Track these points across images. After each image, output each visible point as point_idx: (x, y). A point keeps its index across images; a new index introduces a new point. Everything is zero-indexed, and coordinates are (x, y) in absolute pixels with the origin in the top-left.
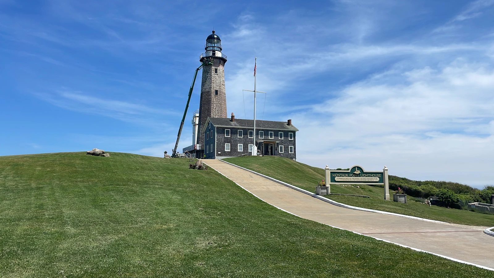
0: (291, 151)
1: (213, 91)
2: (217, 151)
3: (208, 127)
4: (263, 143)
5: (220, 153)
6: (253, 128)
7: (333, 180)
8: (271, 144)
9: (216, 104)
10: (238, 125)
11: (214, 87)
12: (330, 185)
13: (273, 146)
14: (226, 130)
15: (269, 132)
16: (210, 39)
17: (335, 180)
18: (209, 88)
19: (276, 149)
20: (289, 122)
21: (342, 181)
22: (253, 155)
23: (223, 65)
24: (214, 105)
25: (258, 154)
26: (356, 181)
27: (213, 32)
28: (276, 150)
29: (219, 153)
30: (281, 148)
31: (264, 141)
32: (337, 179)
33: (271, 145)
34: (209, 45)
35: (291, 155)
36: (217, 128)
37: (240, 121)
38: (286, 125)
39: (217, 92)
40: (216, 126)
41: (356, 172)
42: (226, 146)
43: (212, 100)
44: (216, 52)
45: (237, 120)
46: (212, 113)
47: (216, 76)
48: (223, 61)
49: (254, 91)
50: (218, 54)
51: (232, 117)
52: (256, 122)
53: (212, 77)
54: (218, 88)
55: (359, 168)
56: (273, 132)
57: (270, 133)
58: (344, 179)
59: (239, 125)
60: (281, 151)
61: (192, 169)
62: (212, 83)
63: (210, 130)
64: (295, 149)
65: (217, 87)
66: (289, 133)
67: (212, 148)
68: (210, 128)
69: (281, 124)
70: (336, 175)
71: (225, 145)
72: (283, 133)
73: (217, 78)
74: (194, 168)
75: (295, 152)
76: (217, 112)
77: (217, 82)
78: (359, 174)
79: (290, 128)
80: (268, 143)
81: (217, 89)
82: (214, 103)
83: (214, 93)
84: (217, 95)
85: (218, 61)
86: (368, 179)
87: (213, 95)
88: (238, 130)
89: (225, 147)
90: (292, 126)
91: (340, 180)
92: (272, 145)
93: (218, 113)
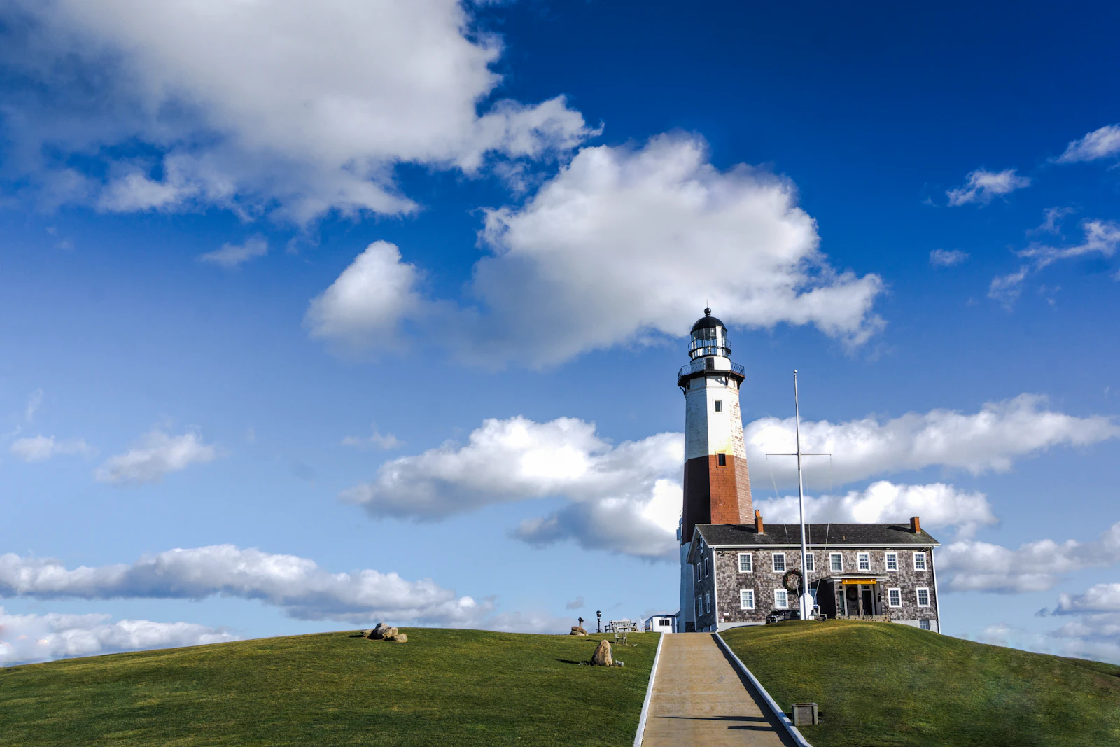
0: (924, 601)
1: (712, 455)
2: (722, 612)
3: (698, 551)
4: (840, 585)
5: (729, 614)
6: (799, 546)
10: (772, 540)
13: (870, 589)
14: (740, 554)
15: (858, 554)
19: (880, 598)
20: (914, 525)
22: (802, 618)
28: (880, 600)
29: (725, 614)
30: (894, 594)
31: (843, 579)
33: (865, 587)
34: (699, 343)
35: (923, 612)
36: (718, 551)
37: (777, 530)
38: (907, 532)
39: (722, 458)
40: (715, 546)
42: (744, 597)
43: (711, 479)
44: (716, 359)
45: (768, 528)
46: (712, 514)
49: (797, 454)
51: (756, 520)
52: (806, 529)
56: (867, 554)
57: (860, 556)
59: (775, 541)
60: (895, 601)
63: (702, 557)
64: (933, 595)
66: (914, 554)
67: (708, 602)
68: (701, 553)
71: (741, 593)
72: (896, 554)
75: (934, 603)
79: (915, 539)
80: (854, 583)
81: (722, 451)
83: (717, 462)
84: (724, 468)
87: (713, 465)
88: (772, 554)
89: (742, 599)
90: (923, 535)
92: (867, 587)
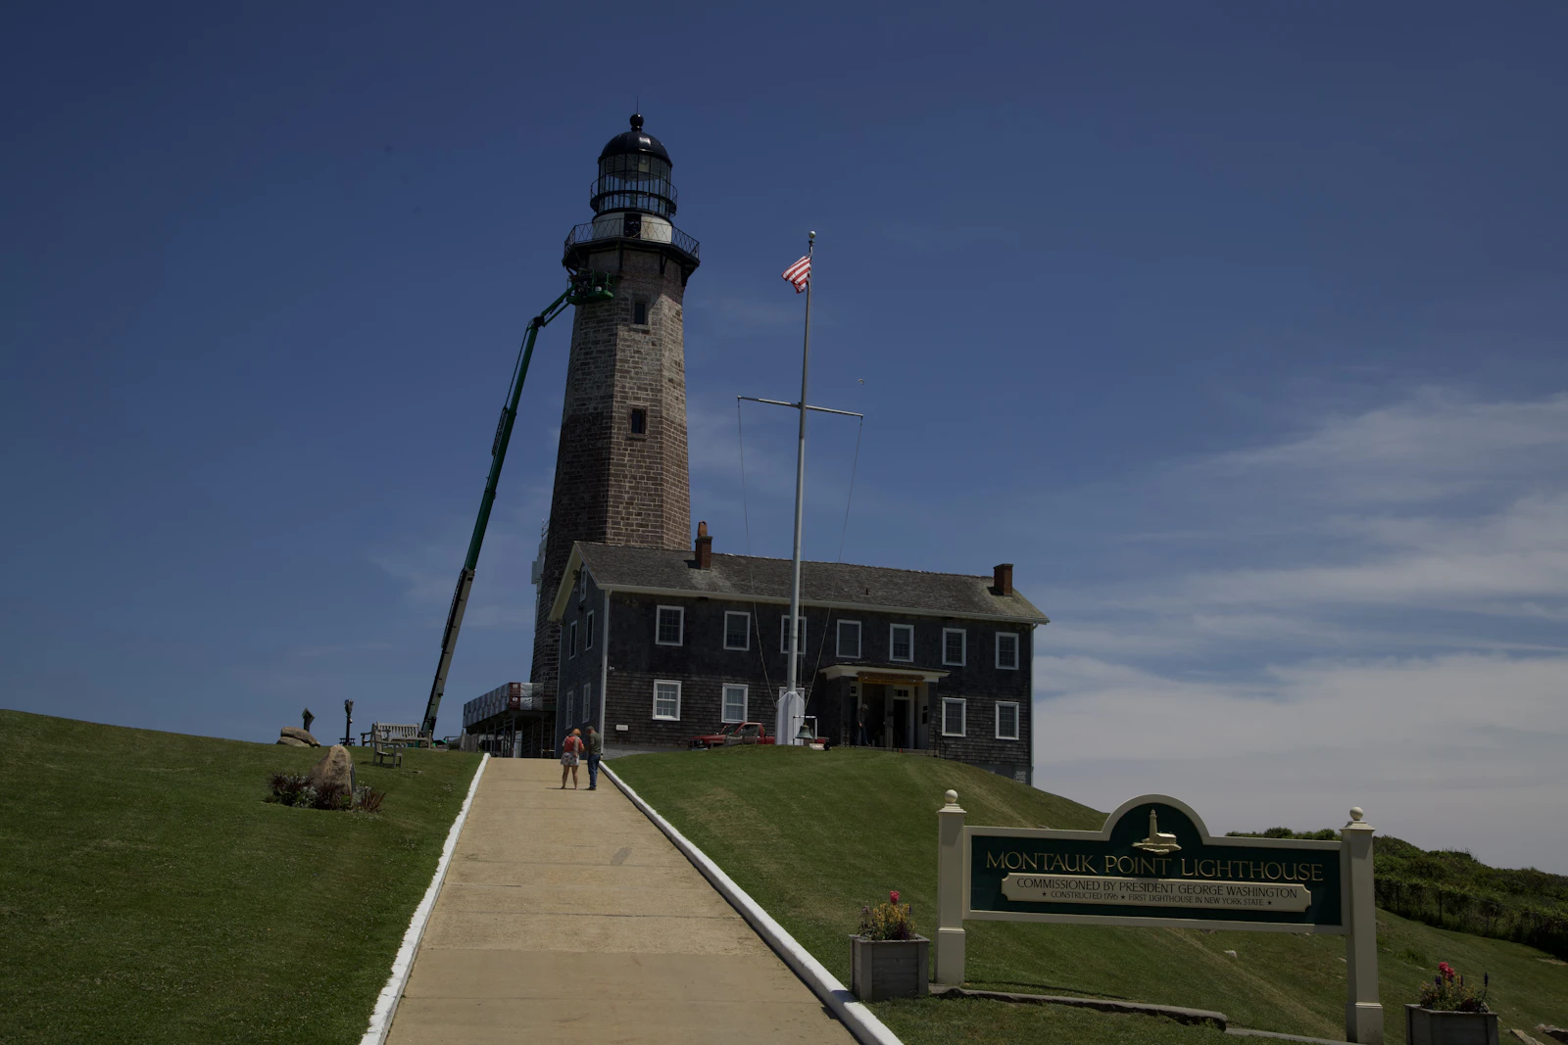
0: (1008, 729)
1: (620, 411)
2: (612, 719)
3: (575, 595)
4: (853, 684)
5: (625, 728)
6: (786, 600)
7: (987, 892)
8: (897, 687)
9: (634, 477)
10: (728, 584)
11: (628, 393)
12: (966, 923)
13: (911, 698)
14: (659, 607)
15: (893, 626)
16: (621, 154)
17: (1005, 890)
18: (602, 398)
19: (925, 716)
20: (1002, 578)
21: (1048, 898)
22: (781, 742)
23: (679, 283)
24: (620, 486)
25: (808, 735)
26: (1147, 902)
27: (636, 122)
28: (926, 720)
29: (619, 727)
30: (954, 709)
31: (859, 673)
32: (1014, 884)
33: (900, 693)
34: (615, 183)
35: (1002, 749)
36: (618, 598)
37: (740, 567)
38: (987, 592)
39: (638, 418)
40: (608, 586)
41: (1146, 844)
42: (660, 696)
43: (615, 458)
44: (645, 218)
45: (728, 563)
46: (610, 525)
47: (639, 337)
48: (678, 263)
49: (800, 406)
50: (659, 231)
51: (703, 542)
52: (803, 570)
53: (620, 344)
54: (646, 400)
55: (1174, 816)
56: (911, 627)
57: (895, 629)
58: (1068, 884)
59: (734, 585)
60: (953, 725)
61: (280, 807)
62: (618, 376)
63: (581, 609)
64: (1027, 716)
65: (642, 394)
66: (998, 634)
67: (586, 701)
68: (582, 599)
69: (959, 586)
70: (1013, 861)
71: (655, 686)
72: (964, 632)
73: (646, 348)
74: (289, 802)
75: (1026, 732)
76: (635, 520)
77: (645, 369)
78: (1173, 854)
79: (1002, 608)
80: (880, 682)
81: (641, 404)
82: (625, 476)
83: (627, 425)
84: (640, 436)
85: (651, 261)
86: (1231, 890)
87: (620, 432)
88: (727, 613)
89: (656, 698)
90: (1017, 600)
91: (1035, 895)
92: (906, 693)
93: (641, 526)
